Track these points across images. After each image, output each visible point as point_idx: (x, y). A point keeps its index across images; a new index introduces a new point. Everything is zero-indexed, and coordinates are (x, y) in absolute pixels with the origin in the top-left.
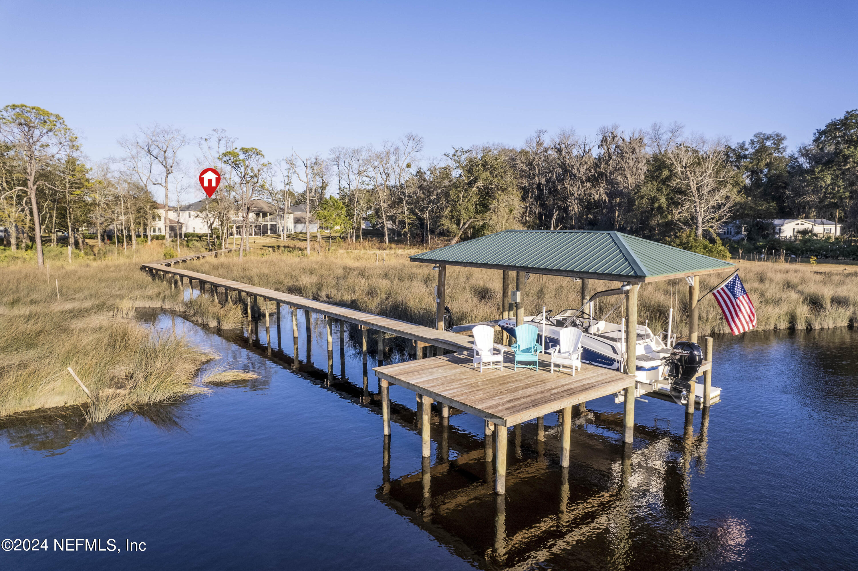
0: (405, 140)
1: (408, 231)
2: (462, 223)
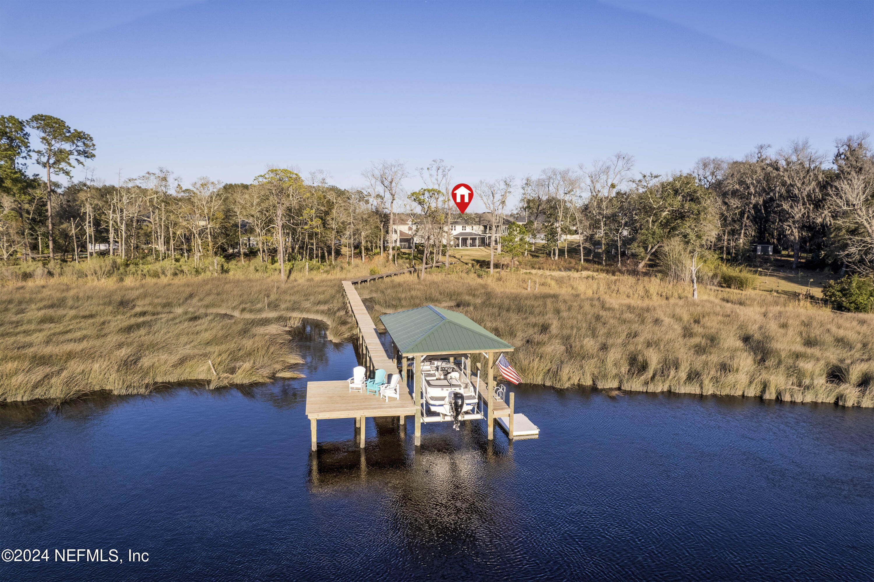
0: (615, 159)
1: (604, 251)
2: (650, 247)
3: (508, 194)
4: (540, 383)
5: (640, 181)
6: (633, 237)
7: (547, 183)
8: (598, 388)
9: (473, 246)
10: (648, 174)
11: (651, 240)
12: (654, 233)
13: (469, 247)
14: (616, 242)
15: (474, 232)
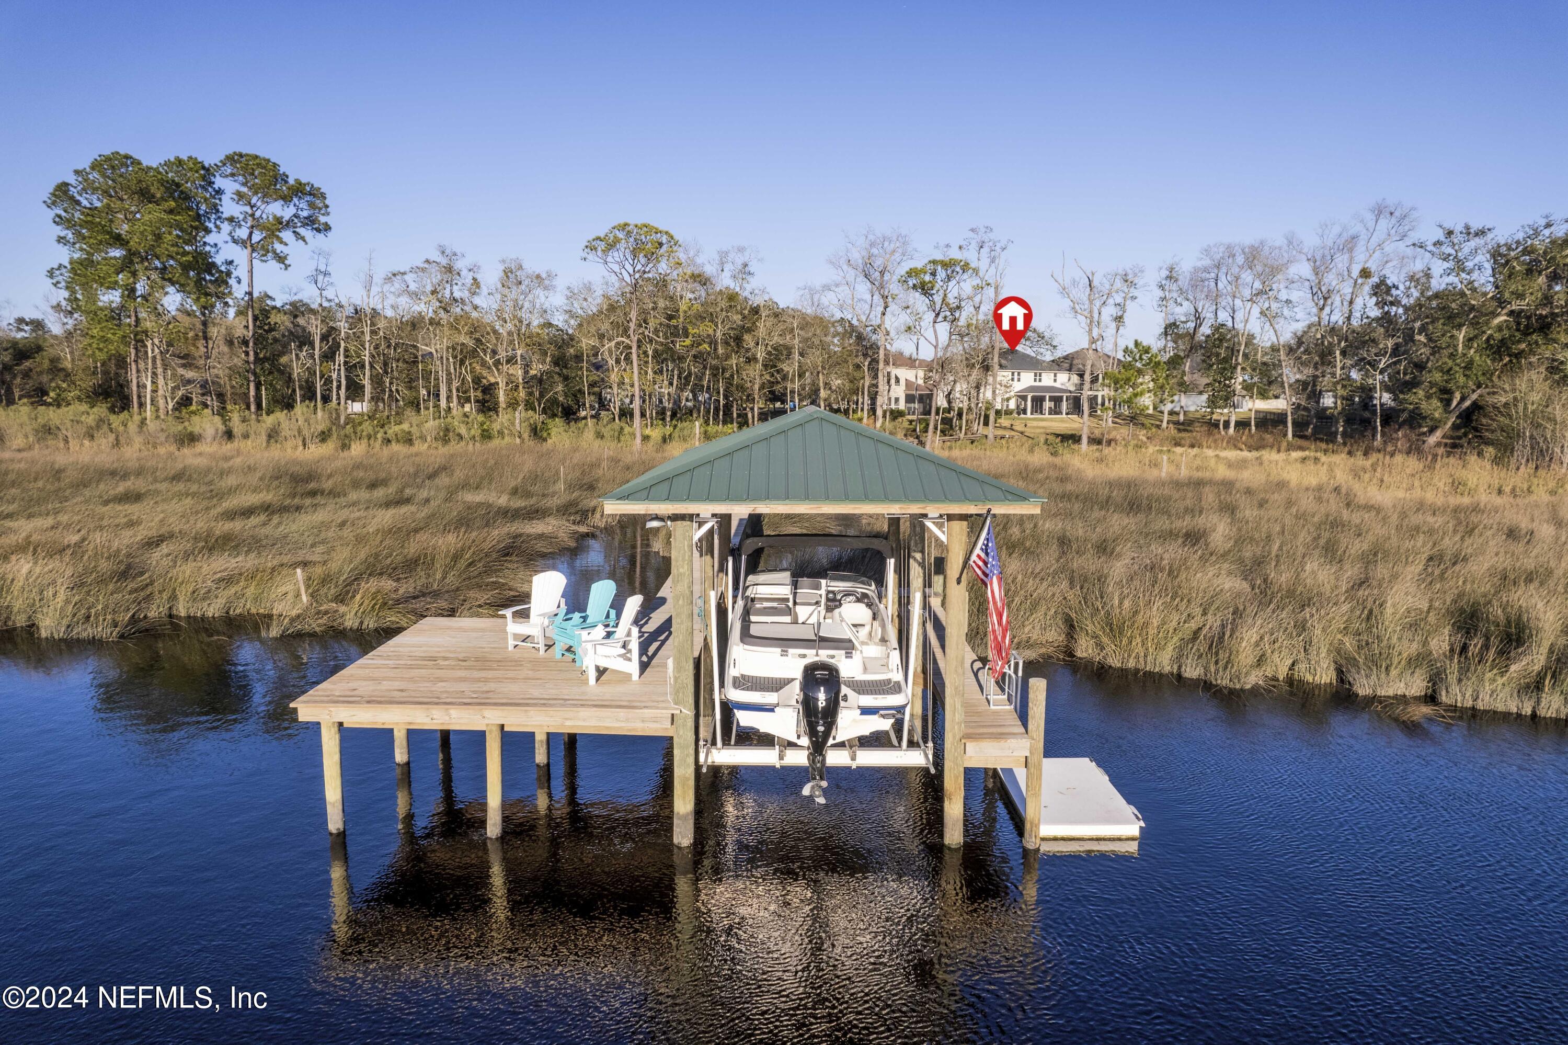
1: (1339, 413)
2: (1458, 396)
3: (1128, 302)
4: (1167, 669)
5: (1438, 243)
6: (1415, 377)
7: (1213, 275)
8: (1357, 695)
9: (1057, 413)
10: (1459, 228)
11: (1462, 380)
12: (1469, 366)
13: (1047, 416)
14: (1370, 390)
15: (1057, 385)
